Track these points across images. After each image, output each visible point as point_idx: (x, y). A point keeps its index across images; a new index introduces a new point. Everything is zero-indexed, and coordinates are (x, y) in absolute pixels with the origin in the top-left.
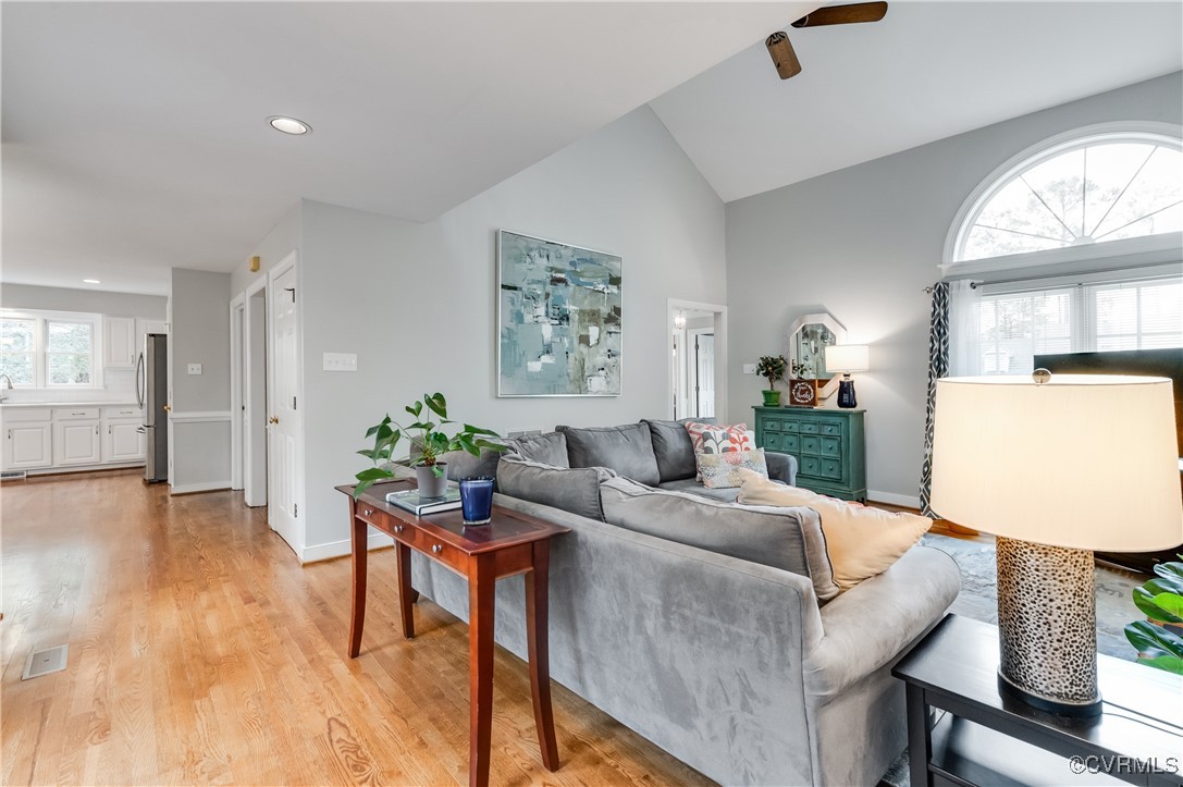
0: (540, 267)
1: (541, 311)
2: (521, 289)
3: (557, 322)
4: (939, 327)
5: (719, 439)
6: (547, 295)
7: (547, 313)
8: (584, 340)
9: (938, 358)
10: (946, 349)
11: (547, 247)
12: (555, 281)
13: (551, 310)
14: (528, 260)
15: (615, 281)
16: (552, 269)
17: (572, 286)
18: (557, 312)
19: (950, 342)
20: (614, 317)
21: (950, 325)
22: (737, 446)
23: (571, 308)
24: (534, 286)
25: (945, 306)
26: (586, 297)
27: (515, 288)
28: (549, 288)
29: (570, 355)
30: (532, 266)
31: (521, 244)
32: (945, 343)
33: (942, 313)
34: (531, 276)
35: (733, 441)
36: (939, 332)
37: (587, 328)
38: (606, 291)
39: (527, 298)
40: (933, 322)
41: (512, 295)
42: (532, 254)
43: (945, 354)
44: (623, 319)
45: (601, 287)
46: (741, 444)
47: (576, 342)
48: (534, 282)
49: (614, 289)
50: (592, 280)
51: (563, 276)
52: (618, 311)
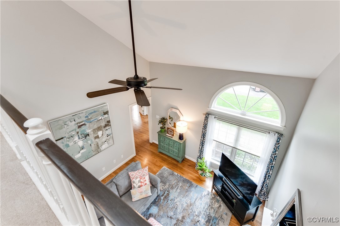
0: (72, 125)
1: (76, 138)
2: (65, 137)
3: (84, 138)
4: (205, 126)
5: (137, 183)
6: (78, 133)
7: (79, 138)
8: (97, 137)
9: (204, 134)
10: (206, 132)
11: (74, 117)
12: (79, 127)
13: (80, 136)
14: (66, 126)
15: (106, 113)
16: (77, 123)
17: (88, 124)
18: (83, 135)
19: (207, 131)
20: (108, 124)
21: (208, 127)
22: (143, 184)
23: (89, 131)
24: (71, 133)
25: (207, 121)
26: (95, 124)
27: (63, 138)
28: (78, 130)
29: (92, 145)
30: (68, 127)
31: (61, 122)
32: (206, 131)
33: (206, 123)
34: (68, 131)
35: (141, 182)
36: (205, 127)
37: (97, 133)
38: (103, 118)
39: (68, 138)
40: (204, 125)
41: (62, 141)
42: (67, 123)
43: (205, 133)
44: (112, 123)
45: (100, 118)
46: (144, 183)
47: (93, 140)
48: (70, 132)
49: (106, 116)
50: (96, 118)
51: (83, 123)
52: (109, 122)
